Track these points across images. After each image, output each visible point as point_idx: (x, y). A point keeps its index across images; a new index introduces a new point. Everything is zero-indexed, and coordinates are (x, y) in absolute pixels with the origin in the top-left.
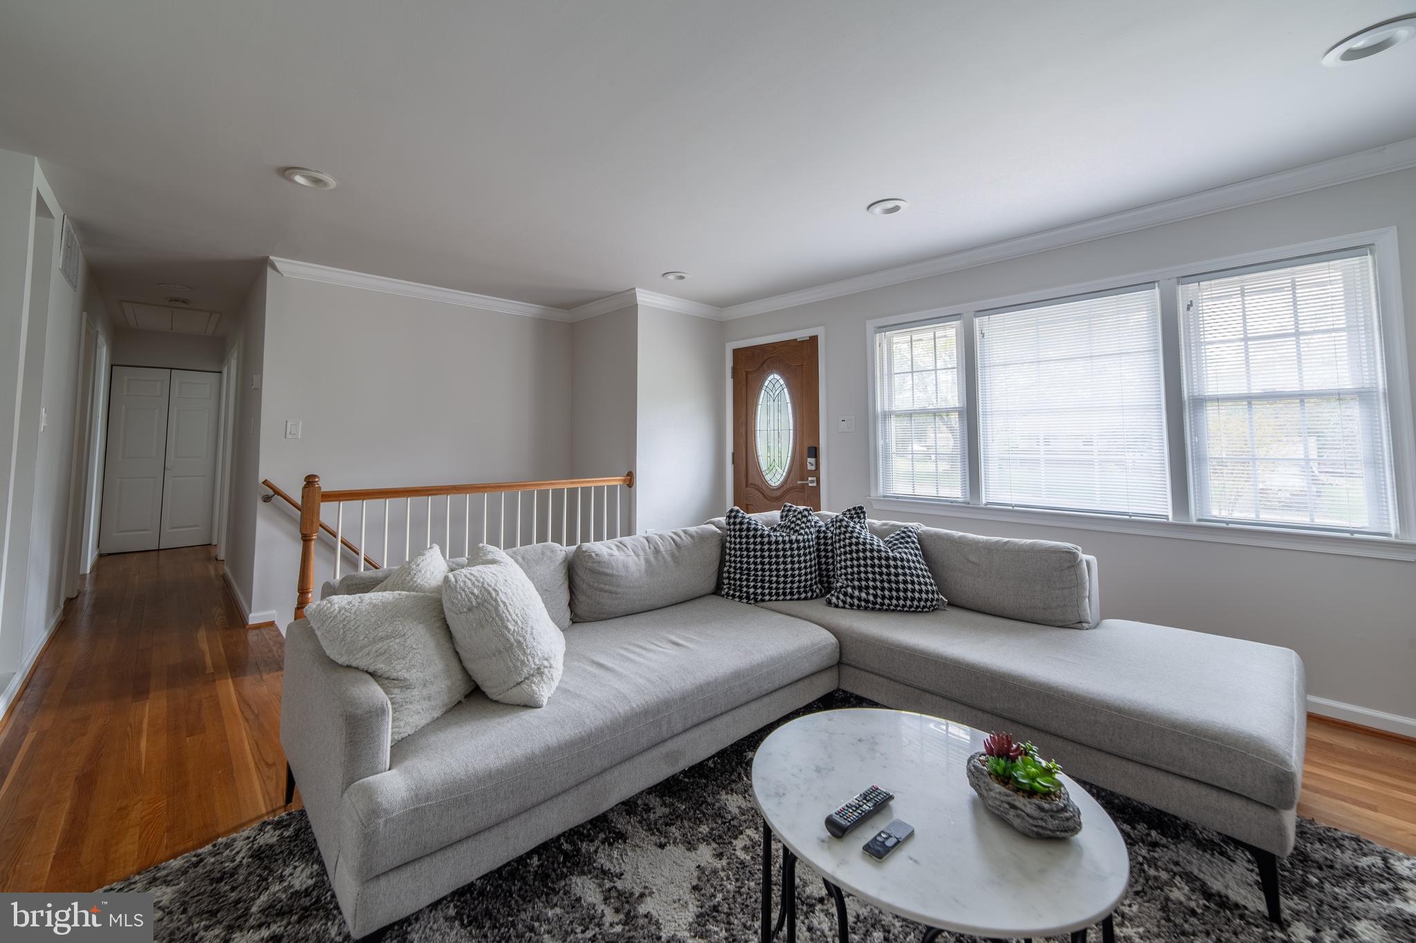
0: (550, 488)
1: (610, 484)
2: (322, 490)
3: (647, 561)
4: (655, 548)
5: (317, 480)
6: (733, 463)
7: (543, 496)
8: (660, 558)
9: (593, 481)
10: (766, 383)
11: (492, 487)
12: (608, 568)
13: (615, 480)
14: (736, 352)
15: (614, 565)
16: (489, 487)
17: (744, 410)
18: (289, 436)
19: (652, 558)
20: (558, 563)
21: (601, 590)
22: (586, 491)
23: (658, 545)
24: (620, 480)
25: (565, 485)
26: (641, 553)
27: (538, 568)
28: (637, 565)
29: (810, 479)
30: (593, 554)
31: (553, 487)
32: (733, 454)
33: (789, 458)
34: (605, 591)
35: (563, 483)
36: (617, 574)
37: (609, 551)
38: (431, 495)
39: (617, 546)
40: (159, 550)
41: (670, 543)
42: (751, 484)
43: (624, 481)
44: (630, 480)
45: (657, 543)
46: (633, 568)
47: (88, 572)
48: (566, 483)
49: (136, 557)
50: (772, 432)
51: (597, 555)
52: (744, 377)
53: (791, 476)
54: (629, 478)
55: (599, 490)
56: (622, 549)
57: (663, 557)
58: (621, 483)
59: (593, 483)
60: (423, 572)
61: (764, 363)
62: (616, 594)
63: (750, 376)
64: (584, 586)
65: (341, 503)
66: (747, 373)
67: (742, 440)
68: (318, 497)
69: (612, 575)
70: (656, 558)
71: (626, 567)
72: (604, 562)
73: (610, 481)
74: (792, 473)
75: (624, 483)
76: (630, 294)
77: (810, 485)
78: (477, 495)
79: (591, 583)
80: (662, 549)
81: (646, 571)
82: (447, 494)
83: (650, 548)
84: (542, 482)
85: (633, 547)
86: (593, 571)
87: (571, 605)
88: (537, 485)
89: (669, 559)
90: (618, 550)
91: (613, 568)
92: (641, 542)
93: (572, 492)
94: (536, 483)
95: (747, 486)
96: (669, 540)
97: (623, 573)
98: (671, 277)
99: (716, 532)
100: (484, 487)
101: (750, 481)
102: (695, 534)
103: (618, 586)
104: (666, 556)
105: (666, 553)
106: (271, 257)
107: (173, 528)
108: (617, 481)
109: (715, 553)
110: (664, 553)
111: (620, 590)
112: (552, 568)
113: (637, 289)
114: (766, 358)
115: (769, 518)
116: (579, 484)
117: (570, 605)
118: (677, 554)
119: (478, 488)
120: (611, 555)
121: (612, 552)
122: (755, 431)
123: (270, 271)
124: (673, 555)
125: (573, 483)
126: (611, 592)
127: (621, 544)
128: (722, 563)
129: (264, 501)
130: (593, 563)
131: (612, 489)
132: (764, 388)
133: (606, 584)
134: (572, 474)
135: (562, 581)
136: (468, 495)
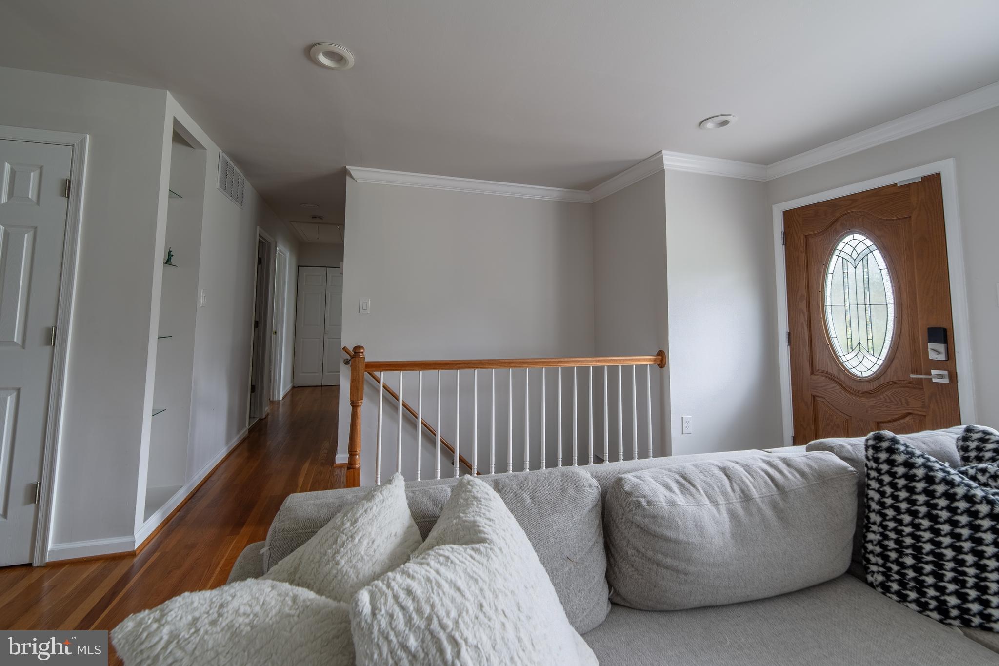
0: (575, 366)
1: (639, 363)
2: (366, 360)
3: (732, 514)
4: (743, 491)
5: (362, 351)
6: (790, 343)
7: (568, 373)
8: (754, 511)
9: (620, 360)
10: (840, 246)
11: (517, 363)
12: (669, 527)
13: (644, 360)
14: (788, 216)
15: (680, 523)
16: (513, 363)
17: (804, 282)
18: (361, 311)
19: (740, 511)
20: (586, 509)
21: (658, 564)
22: (613, 370)
23: (747, 486)
24: (650, 359)
25: (591, 363)
26: (721, 499)
27: (555, 517)
28: (716, 522)
29: (933, 372)
30: (643, 501)
31: (578, 365)
32: (789, 334)
33: (887, 344)
34: (667, 568)
35: (588, 361)
36: (685, 539)
37: (668, 493)
38: (459, 368)
39: (678, 482)
40: (322, 386)
41: (766, 482)
42: (820, 371)
43: (655, 360)
44: (662, 360)
45: (743, 482)
46: (711, 529)
47: (281, 399)
48: (591, 361)
49: (310, 389)
50: (854, 308)
51: (649, 502)
52: (803, 241)
53: (893, 366)
54: (660, 357)
55: (627, 370)
56: (688, 489)
57: (759, 509)
58: (651, 363)
59: (620, 362)
60: (356, 540)
61: (836, 220)
62: (686, 574)
63: (811, 240)
64: (630, 551)
65: (382, 373)
66: (806, 236)
67: (803, 319)
68: (362, 367)
69: (677, 542)
70: (746, 509)
71: (699, 527)
72: (663, 518)
73: (639, 360)
74: (896, 361)
75: (655, 363)
76: (657, 158)
77: (934, 380)
78: (502, 370)
79: (642, 550)
80: (755, 493)
81: (733, 535)
82: (475, 368)
83: (733, 491)
84: (566, 359)
85: (705, 486)
86: (644, 531)
87: (610, 578)
88: (561, 362)
89: (768, 512)
90: (682, 493)
91: (677, 529)
92: (717, 478)
93: (598, 371)
94: (559, 360)
95: (812, 373)
96: (763, 478)
97: (695, 539)
98: (710, 125)
99: (845, 469)
100: (509, 363)
101: (818, 367)
102: (806, 469)
103: (689, 560)
104: (761, 505)
105: (763, 502)
106: (348, 167)
107: (328, 372)
108: (646, 361)
109: (849, 507)
110: (758, 500)
111: (692, 569)
112: (577, 518)
113: (664, 152)
114: (838, 215)
115: (933, 446)
116: (605, 363)
117: (607, 576)
118: (781, 504)
119: (502, 363)
120: (673, 504)
121: (673, 495)
122: (823, 306)
123: (348, 178)
124: (774, 506)
125: (599, 361)
126: (677, 571)
127: (685, 478)
128: (862, 525)
129: (345, 364)
130: (644, 517)
131: (641, 369)
132: (837, 252)
133: (666, 555)
134: (597, 352)
135: (594, 540)
136: (494, 370)
